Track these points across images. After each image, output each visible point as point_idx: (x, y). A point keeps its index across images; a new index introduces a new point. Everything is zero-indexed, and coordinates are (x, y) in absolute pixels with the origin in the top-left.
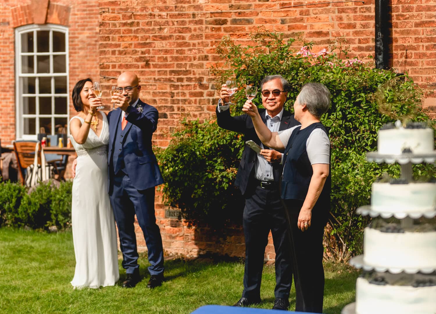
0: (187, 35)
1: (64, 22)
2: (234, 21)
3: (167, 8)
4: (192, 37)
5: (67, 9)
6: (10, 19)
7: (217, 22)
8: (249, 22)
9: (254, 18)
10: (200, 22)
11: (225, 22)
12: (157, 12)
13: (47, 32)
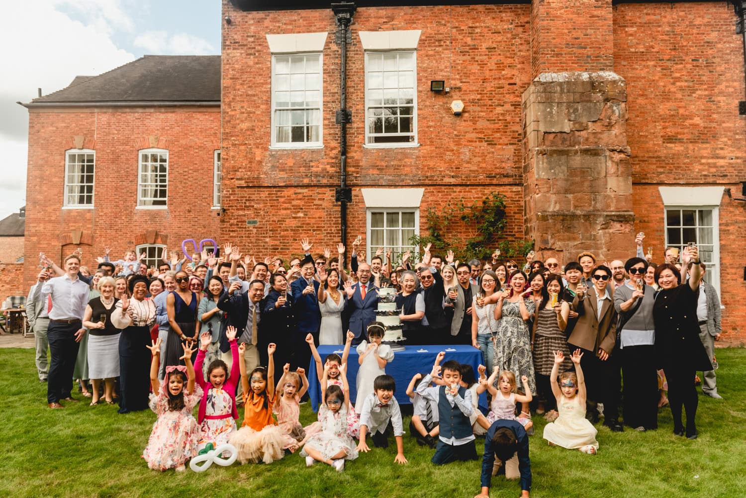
0: (261, 254)
1: (165, 243)
2: (282, 249)
3: (251, 243)
4: (263, 255)
5: (166, 237)
6: (134, 241)
7: (274, 249)
8: (288, 249)
9: (290, 247)
10: (267, 249)
11: (278, 249)
12: (247, 244)
13: (155, 248)
